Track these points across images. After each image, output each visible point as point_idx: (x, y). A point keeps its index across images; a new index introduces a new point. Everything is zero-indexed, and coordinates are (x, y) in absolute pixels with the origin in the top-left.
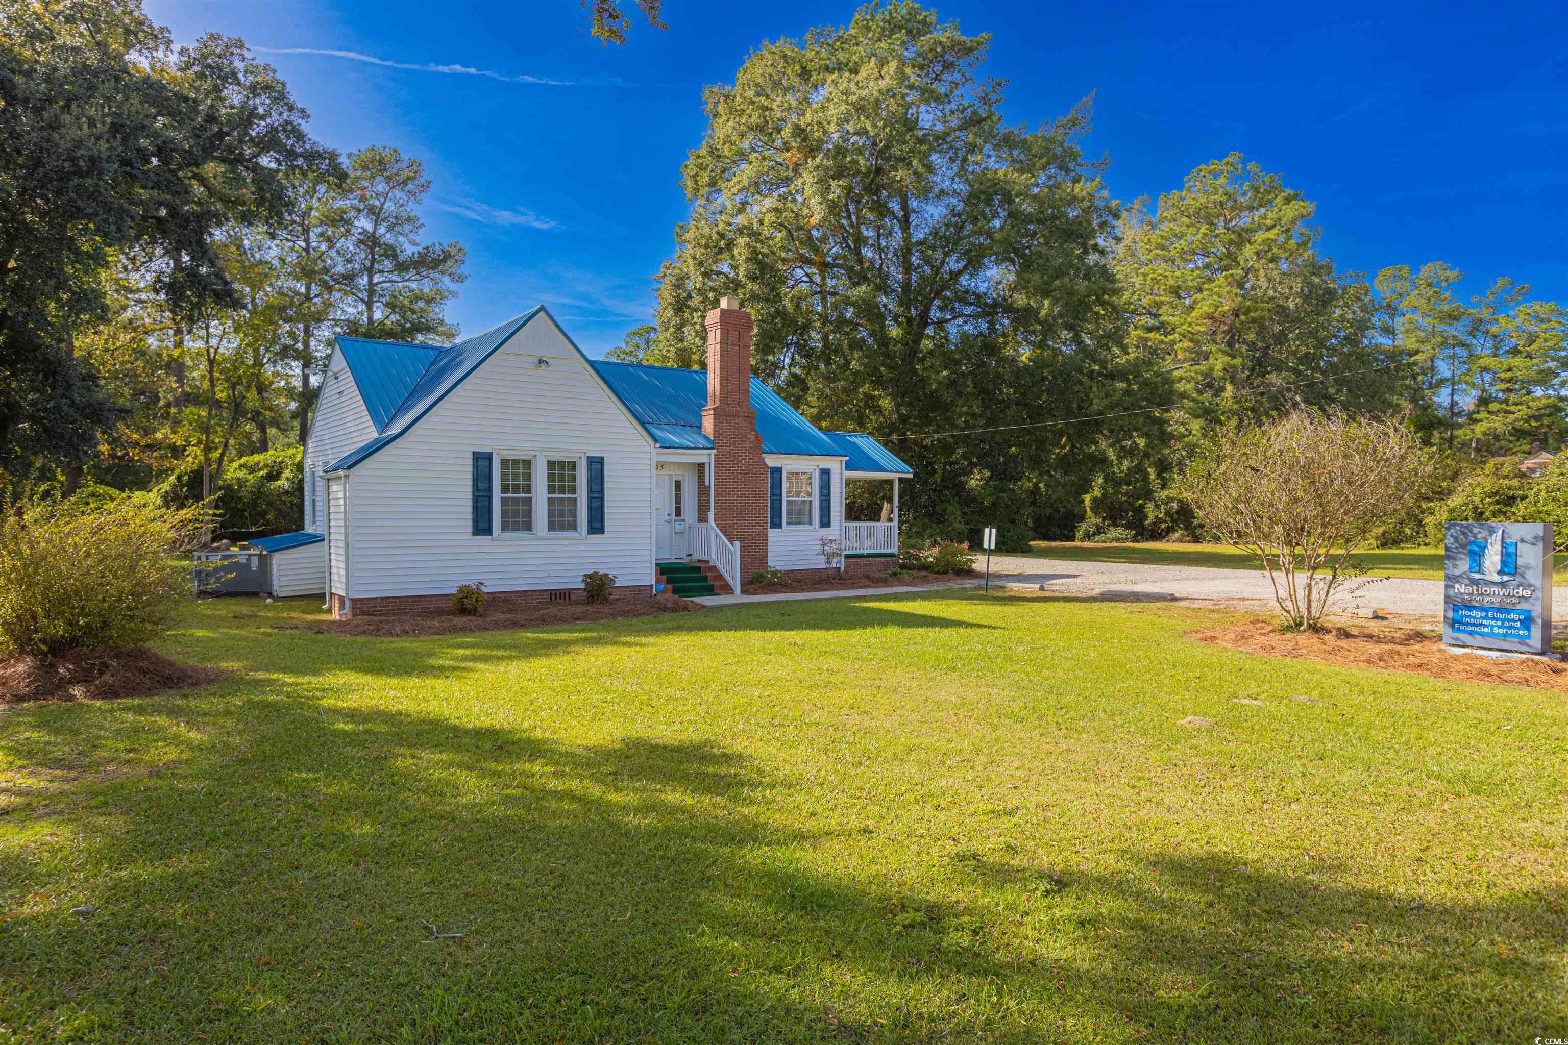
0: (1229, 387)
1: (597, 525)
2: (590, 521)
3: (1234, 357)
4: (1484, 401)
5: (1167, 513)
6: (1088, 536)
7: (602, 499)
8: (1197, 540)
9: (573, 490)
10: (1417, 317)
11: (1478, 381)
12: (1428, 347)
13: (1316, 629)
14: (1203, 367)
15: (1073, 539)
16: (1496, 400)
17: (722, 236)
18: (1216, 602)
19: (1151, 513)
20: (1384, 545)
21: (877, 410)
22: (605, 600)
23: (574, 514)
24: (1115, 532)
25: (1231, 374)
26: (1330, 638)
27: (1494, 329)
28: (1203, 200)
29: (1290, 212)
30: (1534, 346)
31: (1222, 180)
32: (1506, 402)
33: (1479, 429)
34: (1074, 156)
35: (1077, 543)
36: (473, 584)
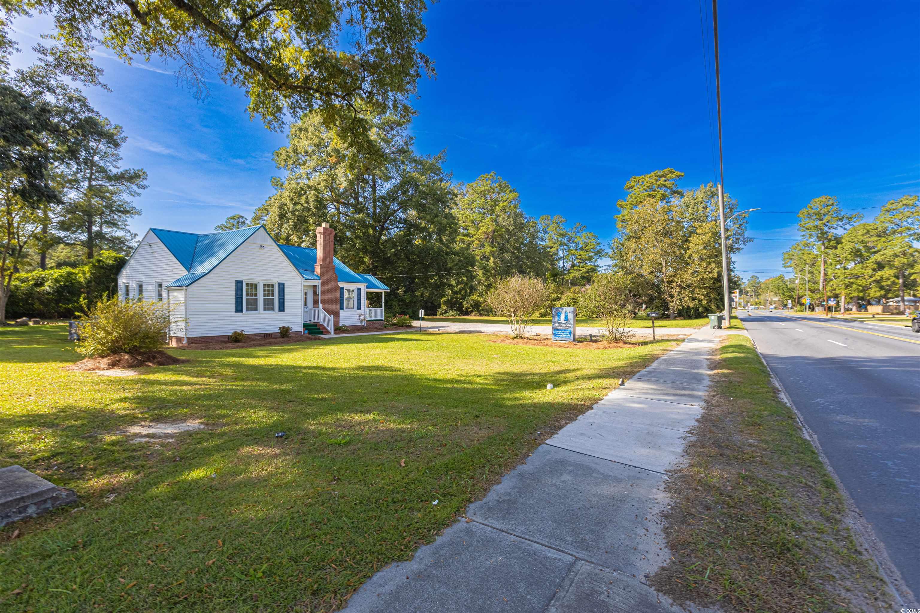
0: (492, 259)
1: (282, 308)
2: (279, 307)
3: (493, 248)
4: (573, 266)
5: (471, 305)
6: (442, 314)
7: (284, 299)
8: (481, 315)
9: (273, 295)
10: (552, 234)
11: (571, 259)
12: (556, 246)
13: (522, 338)
14: (483, 251)
15: (436, 315)
16: (576, 266)
17: (302, 189)
18: (494, 333)
19: (465, 305)
20: (541, 317)
21: (363, 262)
22: (288, 337)
23: (273, 304)
24: (452, 312)
25: (492, 254)
26: (525, 340)
27: (576, 241)
28: (483, 189)
29: (511, 196)
30: (587, 248)
31: (489, 182)
32: (579, 266)
33: (571, 275)
34: (439, 170)
35: (438, 317)
36: (239, 331)
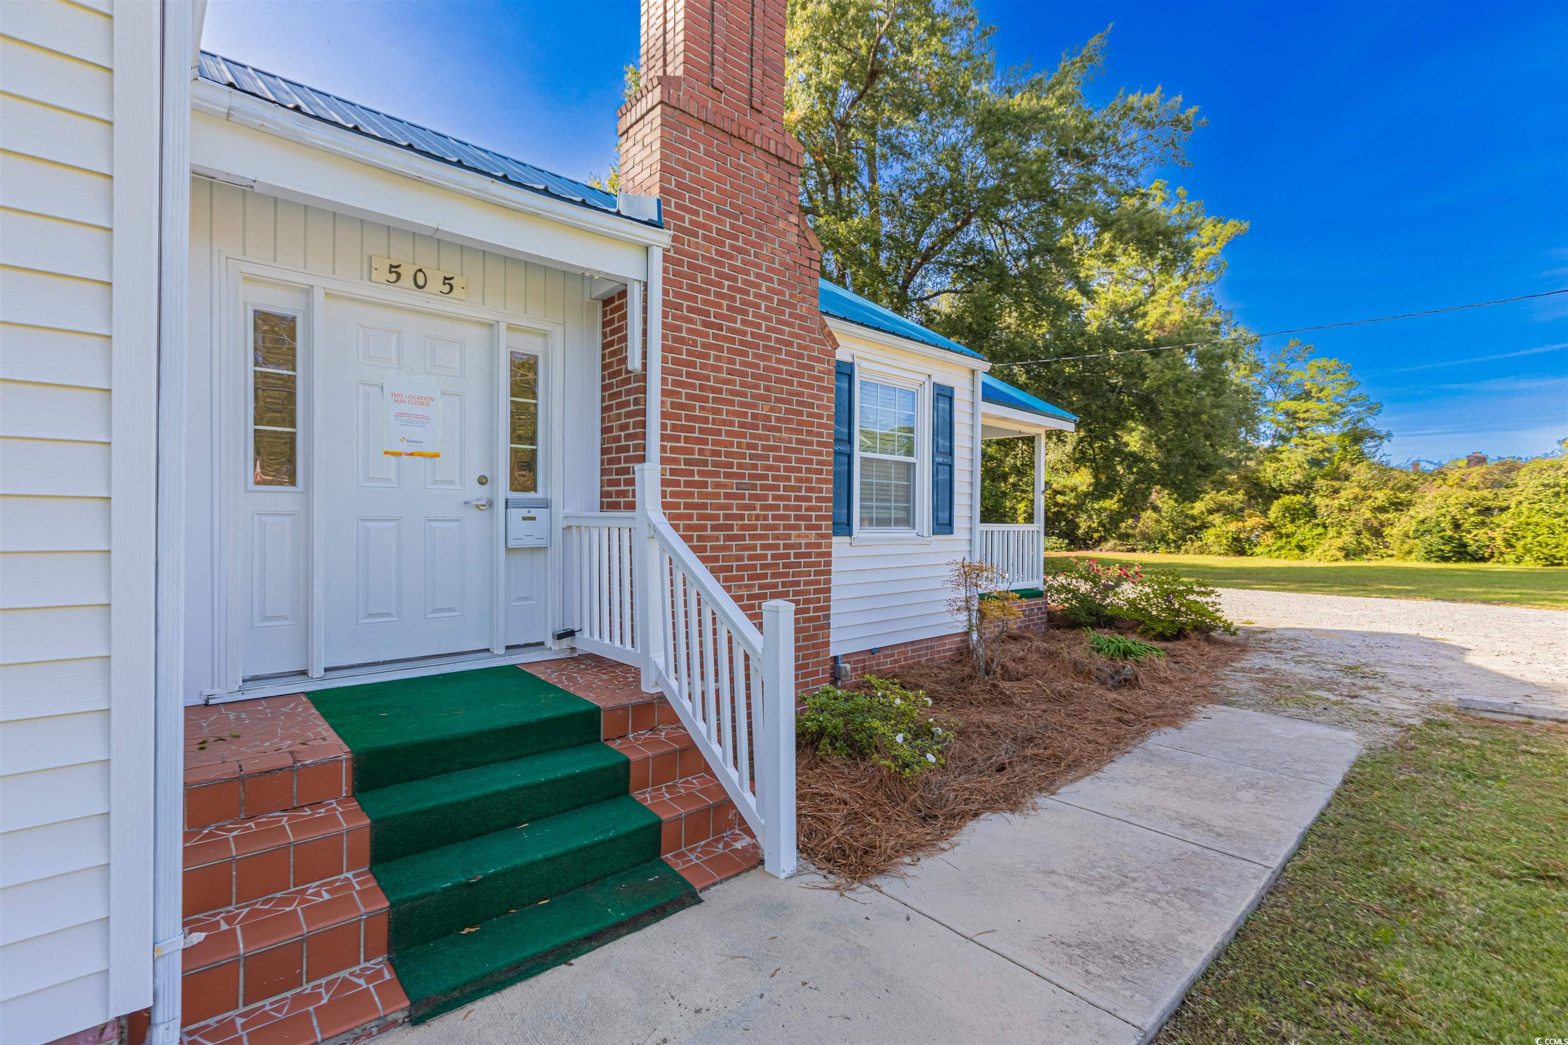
30: (1324, 393)
